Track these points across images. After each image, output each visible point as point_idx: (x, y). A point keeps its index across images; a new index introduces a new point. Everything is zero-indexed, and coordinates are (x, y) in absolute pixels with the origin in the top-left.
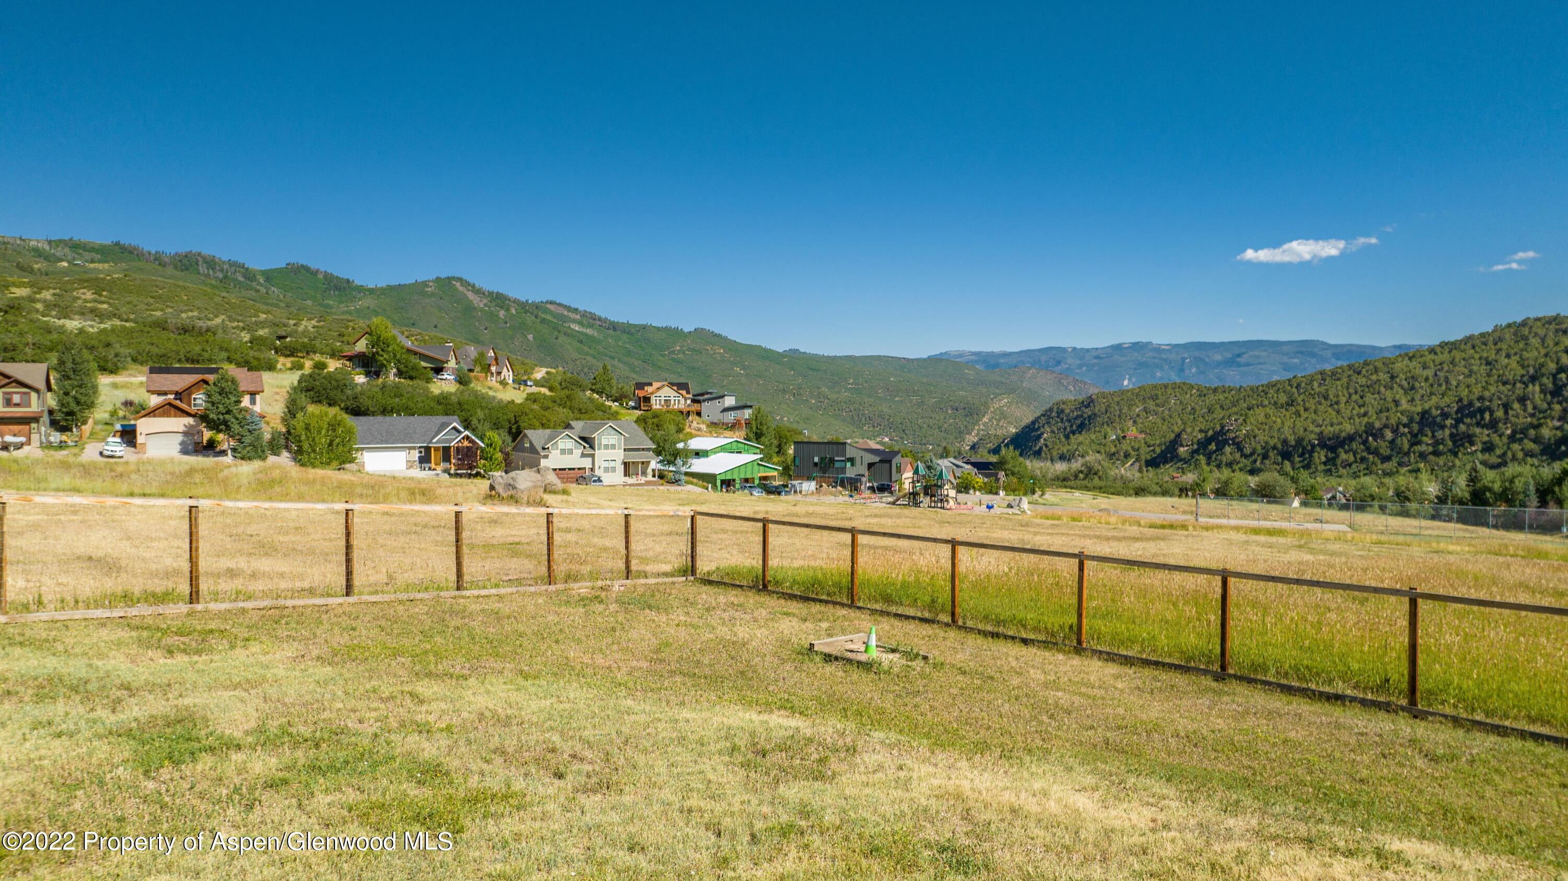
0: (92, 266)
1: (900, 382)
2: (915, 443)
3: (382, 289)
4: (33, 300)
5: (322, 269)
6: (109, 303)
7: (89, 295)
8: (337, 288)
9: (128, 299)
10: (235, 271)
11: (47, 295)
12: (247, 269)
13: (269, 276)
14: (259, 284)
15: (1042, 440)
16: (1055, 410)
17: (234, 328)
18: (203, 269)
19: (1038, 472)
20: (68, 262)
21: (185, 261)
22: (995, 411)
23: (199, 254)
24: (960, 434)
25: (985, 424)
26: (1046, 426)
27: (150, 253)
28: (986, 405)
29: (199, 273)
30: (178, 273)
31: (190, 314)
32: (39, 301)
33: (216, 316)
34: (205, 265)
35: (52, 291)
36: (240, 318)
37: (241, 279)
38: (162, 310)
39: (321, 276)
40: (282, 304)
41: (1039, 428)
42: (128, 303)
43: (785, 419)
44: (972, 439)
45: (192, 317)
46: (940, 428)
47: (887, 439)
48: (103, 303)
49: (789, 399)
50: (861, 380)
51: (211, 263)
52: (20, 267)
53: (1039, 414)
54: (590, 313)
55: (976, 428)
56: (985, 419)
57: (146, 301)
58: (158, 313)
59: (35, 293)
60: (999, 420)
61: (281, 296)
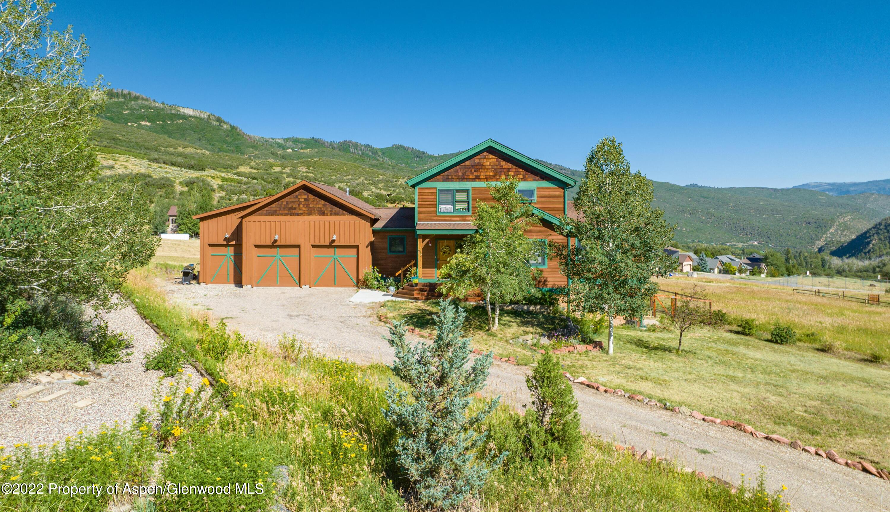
0: (302, 151)
1: (767, 205)
2: (777, 246)
3: (442, 156)
4: (282, 173)
5: (411, 147)
6: (313, 173)
7: (305, 169)
8: (418, 157)
9: (321, 171)
10: (367, 150)
11: (287, 170)
12: (373, 148)
13: (385, 152)
14: (379, 156)
15: (871, 245)
16: (883, 224)
17: (368, 184)
18: (352, 150)
19: (846, 266)
20: (292, 149)
21: (344, 146)
22: (840, 224)
23: (350, 142)
24: (812, 241)
25: (832, 234)
26: (875, 235)
27: (327, 142)
28: (833, 221)
29: (350, 152)
30: (341, 153)
31: (348, 177)
32: (284, 173)
33: (360, 178)
34: (353, 147)
35: (289, 168)
36: (370, 178)
37: (370, 154)
38: (335, 176)
39: (410, 151)
40: (390, 167)
41: (870, 236)
42: (321, 173)
43: (684, 229)
44: (820, 243)
45: (349, 179)
46: (796, 236)
47: (756, 243)
48: (310, 173)
49: (687, 217)
50: (738, 203)
51: (356, 146)
52: (272, 154)
53: (870, 227)
54: (559, 166)
55: (824, 236)
56: (832, 230)
57: (328, 171)
58: (334, 177)
59: (283, 169)
60: (844, 231)
61: (390, 163)
